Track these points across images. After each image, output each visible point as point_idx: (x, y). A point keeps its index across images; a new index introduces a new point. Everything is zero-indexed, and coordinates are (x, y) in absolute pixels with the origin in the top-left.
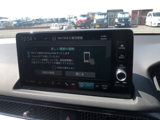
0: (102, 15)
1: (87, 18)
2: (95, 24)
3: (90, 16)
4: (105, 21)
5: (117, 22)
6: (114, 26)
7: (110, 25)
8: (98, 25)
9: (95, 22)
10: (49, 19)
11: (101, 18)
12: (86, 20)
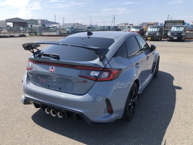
0: (155, 28)
1: (140, 30)
2: (147, 37)
3: (144, 27)
4: (158, 34)
5: (170, 36)
6: (166, 39)
7: (164, 38)
8: (150, 37)
9: (147, 34)
11: (154, 31)
12: (138, 32)
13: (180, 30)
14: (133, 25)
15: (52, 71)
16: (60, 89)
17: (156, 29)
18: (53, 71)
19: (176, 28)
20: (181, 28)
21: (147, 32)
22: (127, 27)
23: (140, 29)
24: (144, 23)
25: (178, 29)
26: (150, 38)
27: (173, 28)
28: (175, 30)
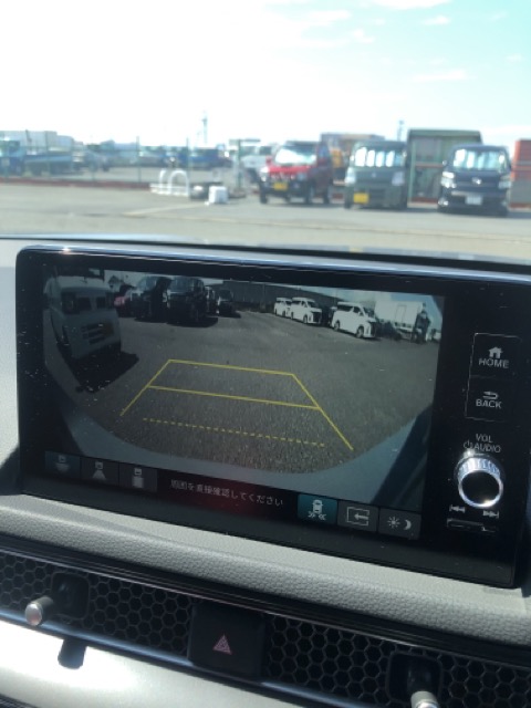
0: (386, 152)
1: (318, 159)
2: (351, 190)
3: (333, 150)
4: (398, 180)
5: (451, 189)
6: (434, 206)
7: (416, 199)
8: (362, 191)
9: (350, 179)
10: (148, 148)
11: (379, 164)
12: (312, 167)
13: (491, 165)
17: (391, 156)
19: (472, 155)
20: (492, 156)
21: (350, 170)
23: (318, 154)
25: (482, 159)
26: (361, 198)
27: (460, 154)
28: (470, 165)
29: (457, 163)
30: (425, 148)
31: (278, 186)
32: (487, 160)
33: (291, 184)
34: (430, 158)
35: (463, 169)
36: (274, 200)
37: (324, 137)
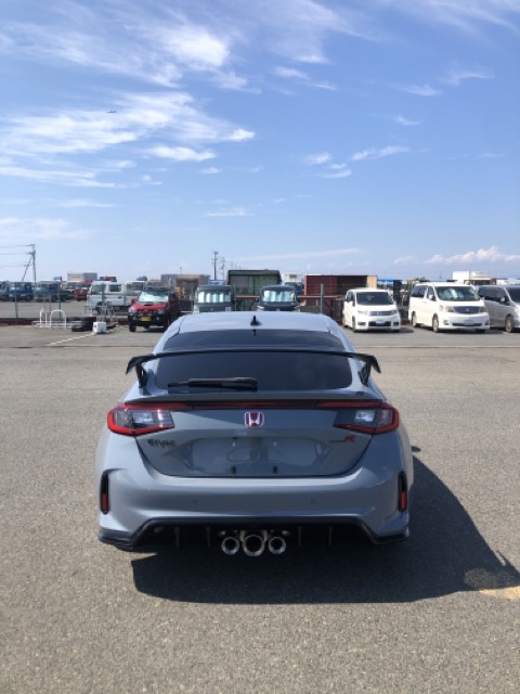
1: (170, 298)
12: (167, 305)
14: (114, 279)
15: (254, 424)
16: (275, 469)
17: (221, 296)
18: (257, 422)
19: (274, 293)
20: (287, 293)
21: (195, 306)
22: (107, 288)
24: (168, 276)
25: (280, 296)
27: (267, 293)
28: (273, 300)
29: (265, 299)
30: (241, 283)
31: (144, 319)
32: (283, 296)
33: (153, 318)
34: (245, 291)
35: (269, 303)
36: (139, 328)
37: (163, 277)
